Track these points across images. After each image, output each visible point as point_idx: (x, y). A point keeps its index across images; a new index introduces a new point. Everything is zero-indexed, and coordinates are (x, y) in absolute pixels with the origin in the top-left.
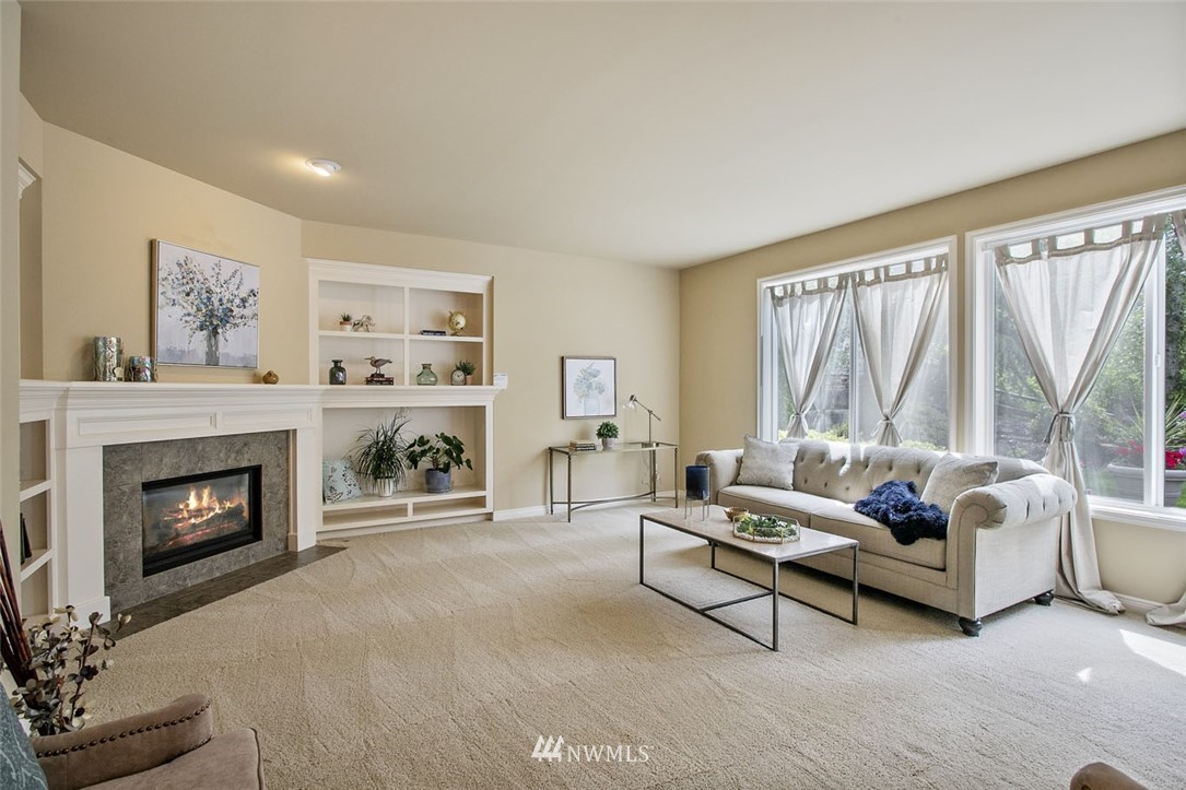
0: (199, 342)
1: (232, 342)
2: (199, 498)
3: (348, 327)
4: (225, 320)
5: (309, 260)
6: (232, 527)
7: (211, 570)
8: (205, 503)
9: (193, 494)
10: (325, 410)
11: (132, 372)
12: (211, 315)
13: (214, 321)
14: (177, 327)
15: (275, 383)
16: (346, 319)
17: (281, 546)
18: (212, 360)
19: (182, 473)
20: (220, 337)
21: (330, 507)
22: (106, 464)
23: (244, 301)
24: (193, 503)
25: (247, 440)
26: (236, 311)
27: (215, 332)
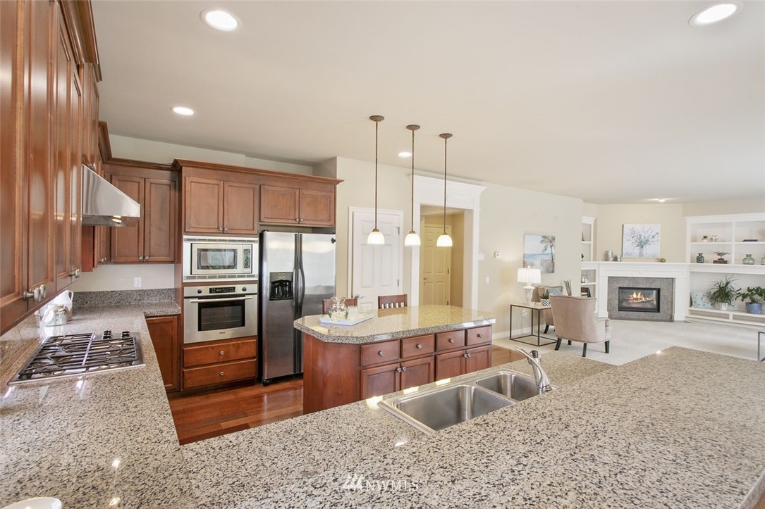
0: (637, 250)
1: (648, 250)
2: (637, 295)
3: (705, 240)
4: (646, 243)
5: (686, 217)
6: (648, 306)
7: (639, 316)
8: (639, 296)
9: (635, 294)
10: (692, 273)
11: (615, 259)
12: (641, 242)
13: (641, 244)
14: (630, 246)
15: (664, 262)
16: (705, 237)
17: (669, 317)
18: (641, 255)
19: (631, 286)
20: (644, 248)
21: (693, 308)
22: (608, 280)
23: (653, 236)
24: (635, 296)
25: (654, 279)
26: (650, 240)
27: (642, 247)
